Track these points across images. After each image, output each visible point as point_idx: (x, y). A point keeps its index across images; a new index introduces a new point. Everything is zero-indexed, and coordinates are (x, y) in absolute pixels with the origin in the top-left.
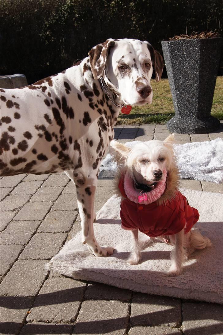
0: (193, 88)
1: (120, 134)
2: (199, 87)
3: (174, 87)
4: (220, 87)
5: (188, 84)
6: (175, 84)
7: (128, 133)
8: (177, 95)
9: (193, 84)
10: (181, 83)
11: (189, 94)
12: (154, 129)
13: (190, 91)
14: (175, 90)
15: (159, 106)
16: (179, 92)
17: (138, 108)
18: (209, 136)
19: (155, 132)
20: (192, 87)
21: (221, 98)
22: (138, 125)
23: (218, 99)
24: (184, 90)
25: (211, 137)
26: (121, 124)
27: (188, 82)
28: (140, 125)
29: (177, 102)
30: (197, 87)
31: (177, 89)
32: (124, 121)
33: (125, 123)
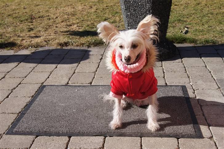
0: (145, 9)
1: (63, 59)
2: (152, 8)
3: (124, 7)
4: (181, 3)
5: (140, 3)
6: (125, 3)
7: (71, 59)
8: (127, 16)
9: (145, 4)
10: (132, 2)
11: (140, 16)
12: (102, 54)
13: (142, 12)
14: (125, 10)
15: (116, 23)
16: (129, 13)
17: (94, 25)
18: (163, 65)
19: (103, 58)
20: (144, 7)
21: (181, 15)
22: (87, 47)
23: (177, 17)
24: (135, 10)
25: (164, 66)
26: (68, 46)
27: (140, 2)
28: (88, 48)
29: (128, 24)
30: (150, 7)
31: (127, 9)
32: (71, 42)
33: (72, 44)
